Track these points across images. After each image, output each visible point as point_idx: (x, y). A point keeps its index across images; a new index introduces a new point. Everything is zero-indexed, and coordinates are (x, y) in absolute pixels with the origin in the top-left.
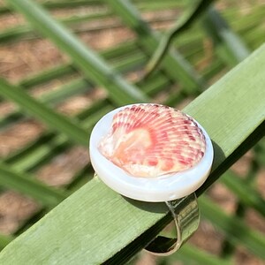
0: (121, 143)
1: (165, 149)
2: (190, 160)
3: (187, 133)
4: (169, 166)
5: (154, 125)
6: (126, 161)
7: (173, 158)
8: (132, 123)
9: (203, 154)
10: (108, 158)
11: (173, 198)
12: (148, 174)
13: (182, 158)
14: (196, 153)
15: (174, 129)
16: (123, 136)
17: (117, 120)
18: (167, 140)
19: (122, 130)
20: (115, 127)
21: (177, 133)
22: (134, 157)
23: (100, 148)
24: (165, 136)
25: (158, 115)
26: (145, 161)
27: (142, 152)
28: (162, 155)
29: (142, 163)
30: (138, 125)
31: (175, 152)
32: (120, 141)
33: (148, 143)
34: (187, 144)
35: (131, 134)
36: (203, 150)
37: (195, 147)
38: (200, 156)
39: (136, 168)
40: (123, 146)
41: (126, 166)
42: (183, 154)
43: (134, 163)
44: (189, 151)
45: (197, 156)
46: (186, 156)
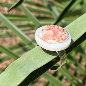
0: (45, 34)
1: (57, 36)
2: (65, 39)
3: (64, 32)
4: (59, 41)
5: (54, 29)
6: (46, 39)
7: (60, 38)
8: (48, 29)
9: (68, 38)
10: (41, 38)
11: (60, 50)
12: (53, 42)
13: (63, 38)
14: (66, 38)
15: (60, 31)
16: (45, 32)
17: (43, 28)
18: (58, 33)
19: (45, 31)
20: (43, 30)
21: (61, 32)
22: (48, 38)
23: (38, 36)
24: (58, 32)
25: (55, 27)
26: (52, 39)
27: (51, 36)
28: (57, 37)
29: (51, 40)
30: (49, 29)
31: (60, 37)
32: (44, 33)
33: (53, 34)
34: (64, 35)
35: (48, 31)
36: (68, 37)
37: (66, 36)
38: (68, 39)
39: (49, 41)
40: (45, 35)
41: (46, 40)
42: (63, 37)
43: (49, 39)
44: (65, 37)
45: (67, 38)
46: (64, 38)
